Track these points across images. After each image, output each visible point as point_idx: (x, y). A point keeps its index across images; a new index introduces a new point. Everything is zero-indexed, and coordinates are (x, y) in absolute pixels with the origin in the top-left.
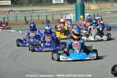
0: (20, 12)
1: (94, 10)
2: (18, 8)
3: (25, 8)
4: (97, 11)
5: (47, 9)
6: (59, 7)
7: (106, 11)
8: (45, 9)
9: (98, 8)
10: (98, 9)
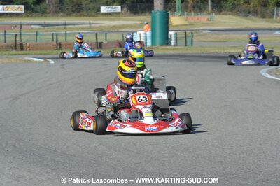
0: (42, 27)
1: (177, 26)
2: (37, 19)
3: (51, 19)
4: (184, 28)
5: (92, 22)
6: (114, 20)
7: (201, 28)
8: (88, 22)
9: (186, 23)
10: (186, 25)
